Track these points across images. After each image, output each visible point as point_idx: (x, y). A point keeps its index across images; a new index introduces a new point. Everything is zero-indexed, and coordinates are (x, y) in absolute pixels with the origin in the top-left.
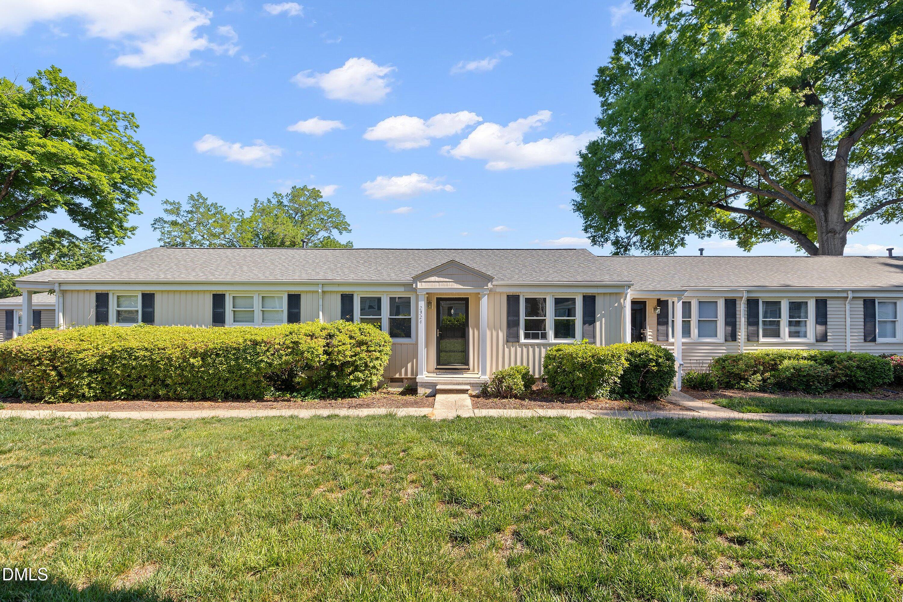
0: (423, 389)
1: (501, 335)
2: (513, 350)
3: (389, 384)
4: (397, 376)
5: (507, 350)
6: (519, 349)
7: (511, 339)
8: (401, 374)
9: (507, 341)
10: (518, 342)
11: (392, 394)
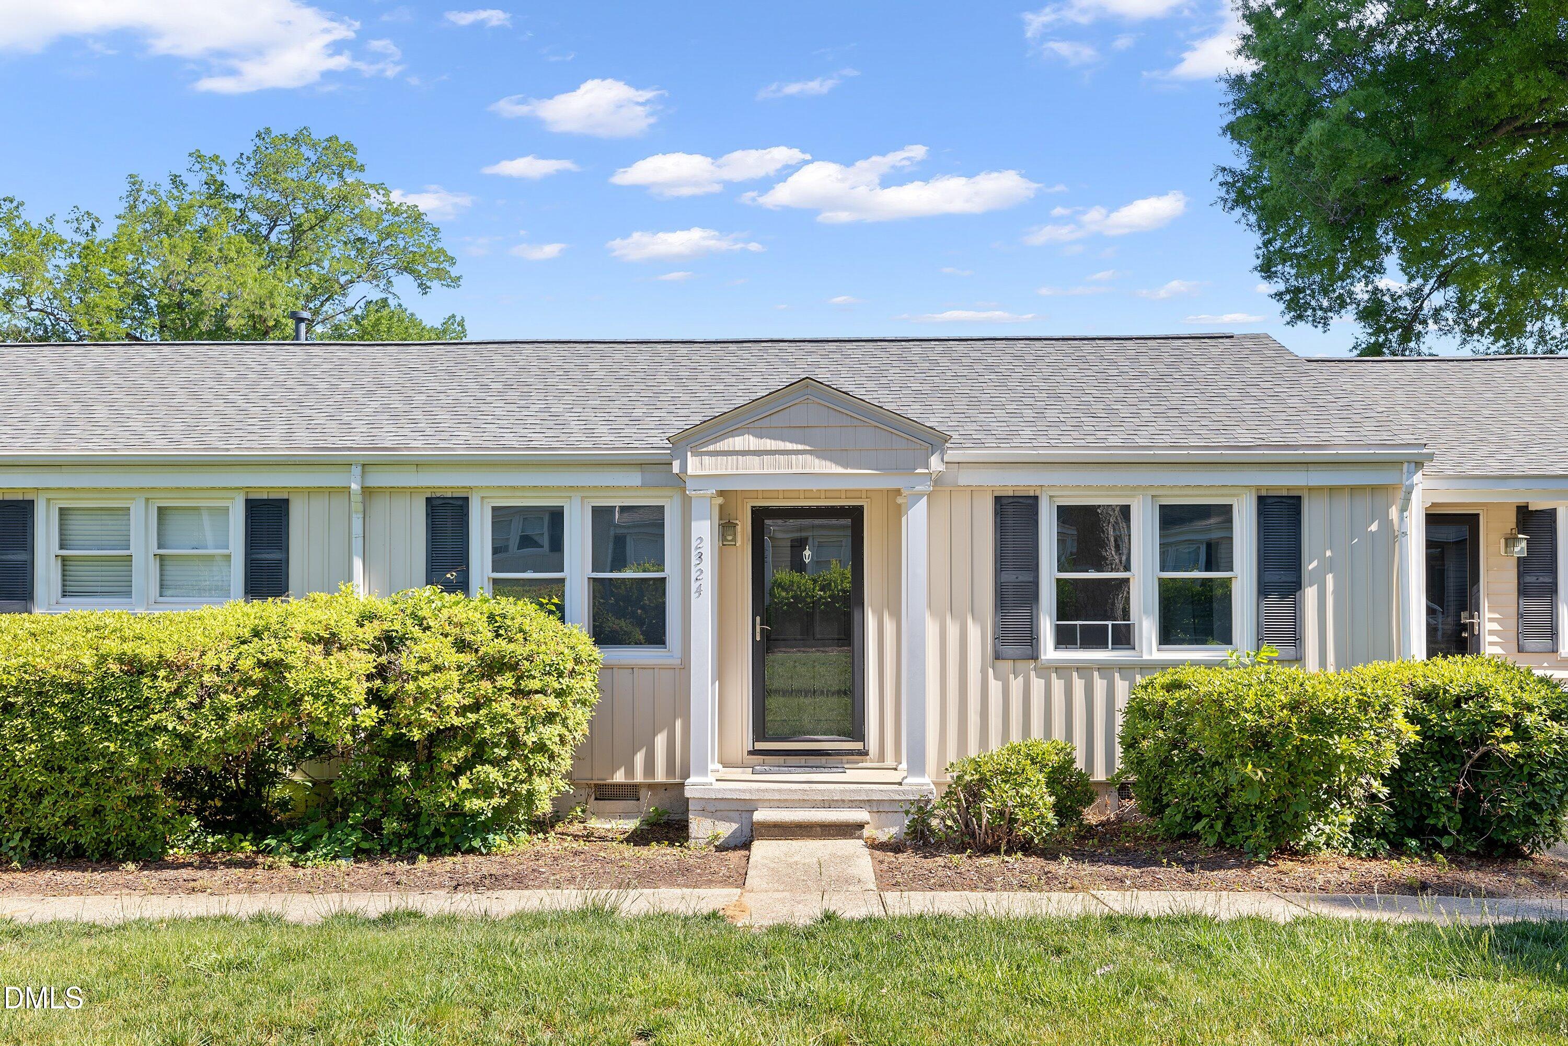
0: (707, 823)
1: (974, 633)
2: (1016, 685)
3: (592, 804)
4: (619, 777)
5: (995, 687)
6: (1037, 685)
7: (1009, 650)
8: (630, 772)
9: (997, 656)
10: (1035, 657)
11: (602, 839)
